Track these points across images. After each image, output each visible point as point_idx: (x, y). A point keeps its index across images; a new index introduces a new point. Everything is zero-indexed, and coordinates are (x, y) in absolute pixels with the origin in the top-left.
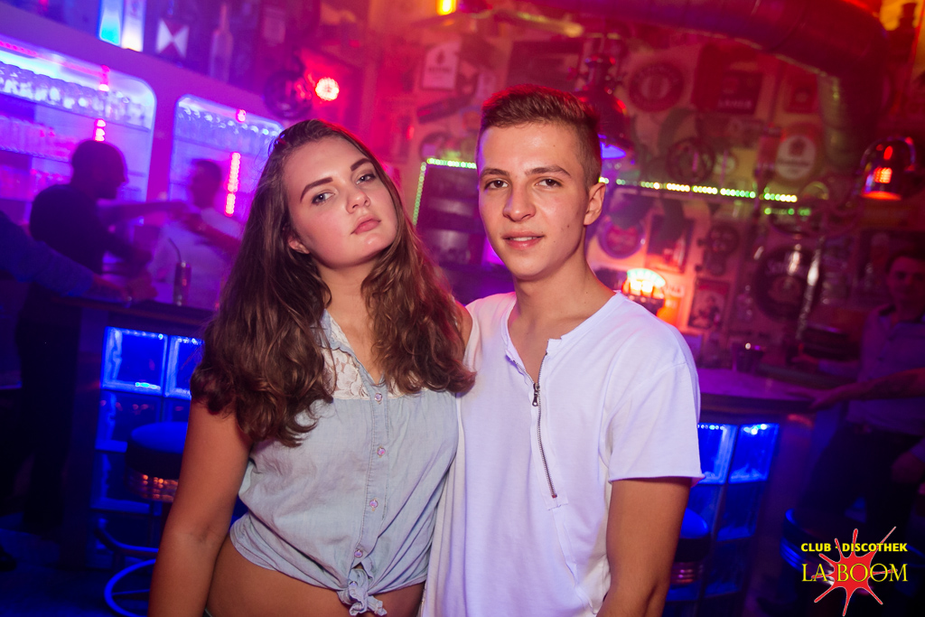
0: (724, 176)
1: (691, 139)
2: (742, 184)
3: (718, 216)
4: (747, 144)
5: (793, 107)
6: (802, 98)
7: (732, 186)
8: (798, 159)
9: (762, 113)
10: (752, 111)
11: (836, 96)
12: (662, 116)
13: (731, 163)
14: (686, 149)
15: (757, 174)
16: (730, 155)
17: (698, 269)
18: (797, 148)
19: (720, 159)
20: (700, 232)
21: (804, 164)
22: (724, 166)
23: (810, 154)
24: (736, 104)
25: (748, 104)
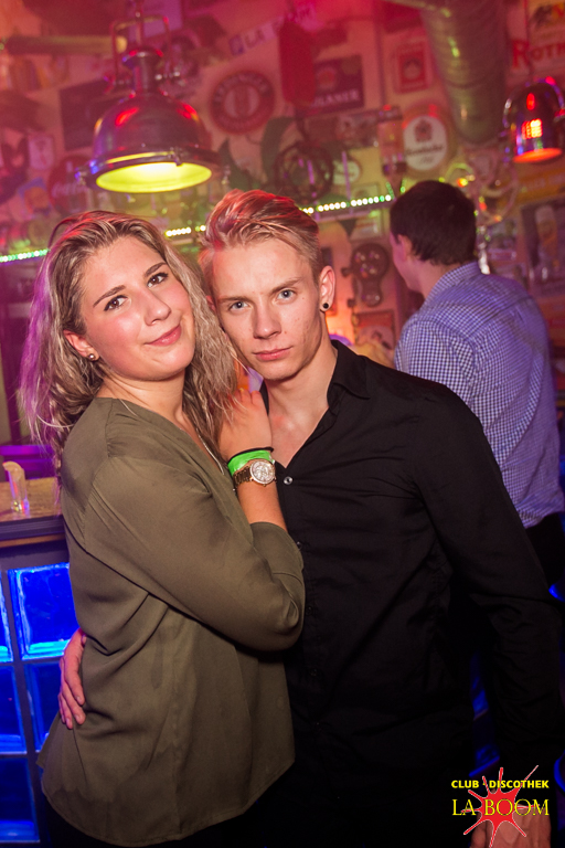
0: (349, 186)
1: (297, 145)
2: (373, 190)
3: (356, 234)
4: (366, 142)
5: (406, 85)
6: (412, 72)
7: (361, 195)
8: (428, 144)
9: (372, 102)
10: (360, 102)
11: (456, 52)
12: (259, 135)
13: (353, 168)
14: (295, 159)
15: (386, 170)
16: (350, 159)
17: (351, 303)
18: (424, 132)
19: (340, 167)
20: (342, 259)
21: (436, 148)
22: (347, 174)
23: (439, 135)
24: (339, 98)
25: (354, 95)
